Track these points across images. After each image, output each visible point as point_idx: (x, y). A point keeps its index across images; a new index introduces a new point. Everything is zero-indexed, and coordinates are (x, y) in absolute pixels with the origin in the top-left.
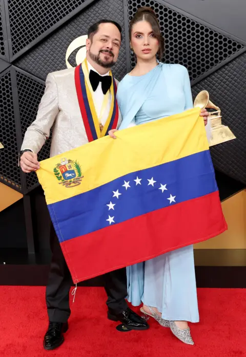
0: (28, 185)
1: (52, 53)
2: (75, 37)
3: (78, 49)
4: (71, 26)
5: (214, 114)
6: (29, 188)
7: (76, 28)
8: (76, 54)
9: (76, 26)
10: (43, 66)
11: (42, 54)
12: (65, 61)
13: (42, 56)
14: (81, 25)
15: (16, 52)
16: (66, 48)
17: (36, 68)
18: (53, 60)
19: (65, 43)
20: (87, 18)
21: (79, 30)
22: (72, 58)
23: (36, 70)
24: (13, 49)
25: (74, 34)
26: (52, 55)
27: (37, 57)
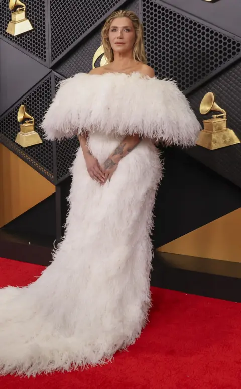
0: (58, 177)
5: (220, 117)
6: (59, 180)
8: (101, 59)
12: (92, 66)
15: (54, 59)
24: (52, 56)
26: (83, 61)
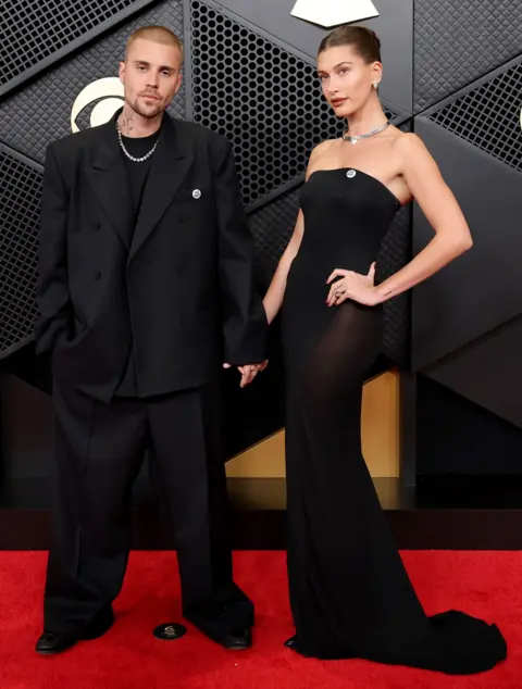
1: (44, 106)
2: (90, 80)
3: (96, 102)
4: (83, 60)
7: (93, 64)
8: (91, 111)
9: (93, 60)
10: (27, 130)
11: (25, 106)
12: (69, 123)
13: (25, 111)
14: (102, 59)
16: (74, 99)
17: (14, 131)
18: (46, 120)
19: (72, 89)
20: (115, 47)
21: (98, 68)
22: (83, 117)
23: (14, 136)
25: (89, 74)
26: (45, 110)
27: (16, 111)
